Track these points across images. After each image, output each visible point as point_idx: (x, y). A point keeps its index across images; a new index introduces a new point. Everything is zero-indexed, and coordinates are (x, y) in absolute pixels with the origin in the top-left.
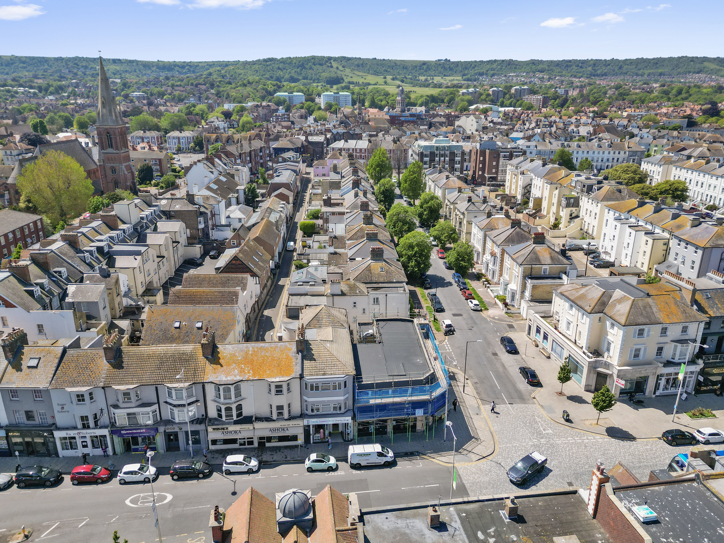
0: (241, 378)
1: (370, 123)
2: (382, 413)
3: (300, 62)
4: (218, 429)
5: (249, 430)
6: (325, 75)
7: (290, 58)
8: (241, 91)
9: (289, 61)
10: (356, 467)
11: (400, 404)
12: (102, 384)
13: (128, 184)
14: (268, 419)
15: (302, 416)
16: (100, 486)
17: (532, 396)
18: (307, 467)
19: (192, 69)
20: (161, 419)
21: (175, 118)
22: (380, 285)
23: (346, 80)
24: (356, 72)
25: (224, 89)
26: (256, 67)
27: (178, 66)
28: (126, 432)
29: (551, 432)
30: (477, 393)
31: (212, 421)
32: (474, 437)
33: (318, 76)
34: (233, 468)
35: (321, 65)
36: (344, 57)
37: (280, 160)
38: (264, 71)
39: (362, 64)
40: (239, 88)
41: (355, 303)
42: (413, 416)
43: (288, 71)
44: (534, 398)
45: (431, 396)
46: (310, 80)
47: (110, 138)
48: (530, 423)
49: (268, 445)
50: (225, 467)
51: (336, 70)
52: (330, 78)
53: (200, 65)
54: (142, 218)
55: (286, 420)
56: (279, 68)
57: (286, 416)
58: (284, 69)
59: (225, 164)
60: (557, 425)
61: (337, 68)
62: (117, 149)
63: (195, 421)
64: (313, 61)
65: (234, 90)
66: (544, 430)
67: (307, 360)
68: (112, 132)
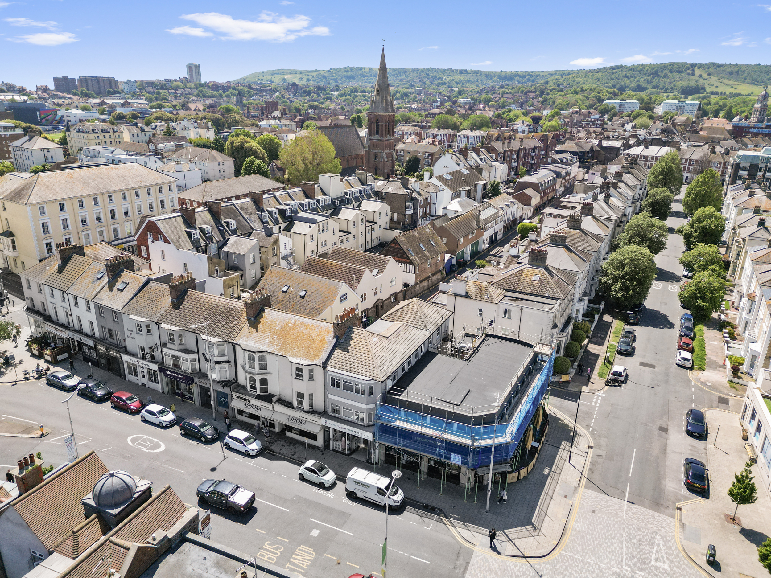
0: (267, 349)
1: (701, 133)
2: (407, 442)
3: (653, 69)
4: (241, 398)
5: (268, 409)
6: (680, 84)
7: (642, 65)
8: (569, 99)
9: (641, 67)
10: (352, 496)
11: (430, 438)
12: (156, 320)
13: (386, 171)
14: (289, 405)
15: (324, 414)
16: (128, 416)
17: (678, 505)
18: (300, 472)
19: (532, 79)
20: (200, 370)
21: (478, 119)
22: (526, 297)
23: (708, 90)
24: (725, 81)
25: (552, 96)
26: (600, 74)
27: (519, 76)
28: (170, 373)
29: (666, 567)
30: (590, 469)
31: (240, 388)
32: (532, 524)
33: (672, 85)
34: (234, 444)
35: (680, 72)
36: (713, 64)
37: (550, 160)
38: (608, 79)
39: (738, 72)
40: (568, 96)
41: (481, 310)
42: (447, 461)
43: (637, 79)
44: (679, 509)
45: (473, 442)
46: (661, 89)
47: (378, 125)
48: (640, 540)
49: (288, 434)
50: (227, 440)
51: (697, 78)
52: (688, 87)
53: (542, 74)
54: (346, 194)
55: (305, 412)
56: (626, 76)
57: (306, 407)
58: (632, 77)
59: (481, 159)
60: (687, 561)
61: (700, 76)
62: (382, 136)
63: (225, 383)
64: (670, 68)
65: (561, 98)
66: (656, 560)
67: (340, 349)
68: (380, 119)
